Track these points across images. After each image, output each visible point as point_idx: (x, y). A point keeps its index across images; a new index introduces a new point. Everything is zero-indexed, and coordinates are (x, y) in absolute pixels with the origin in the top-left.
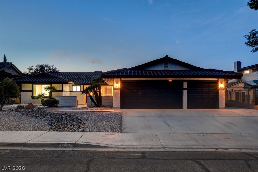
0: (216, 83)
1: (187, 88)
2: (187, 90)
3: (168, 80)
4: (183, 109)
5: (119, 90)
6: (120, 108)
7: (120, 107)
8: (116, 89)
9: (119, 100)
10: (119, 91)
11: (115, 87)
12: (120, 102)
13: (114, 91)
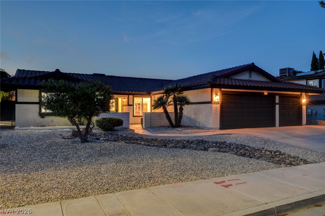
0: (299, 97)
1: (278, 102)
2: (278, 105)
3: (264, 93)
4: (275, 127)
5: (219, 104)
6: (219, 129)
7: (219, 127)
8: (215, 103)
9: (219, 118)
10: (218, 106)
11: (214, 101)
12: (219, 121)
13: (213, 105)
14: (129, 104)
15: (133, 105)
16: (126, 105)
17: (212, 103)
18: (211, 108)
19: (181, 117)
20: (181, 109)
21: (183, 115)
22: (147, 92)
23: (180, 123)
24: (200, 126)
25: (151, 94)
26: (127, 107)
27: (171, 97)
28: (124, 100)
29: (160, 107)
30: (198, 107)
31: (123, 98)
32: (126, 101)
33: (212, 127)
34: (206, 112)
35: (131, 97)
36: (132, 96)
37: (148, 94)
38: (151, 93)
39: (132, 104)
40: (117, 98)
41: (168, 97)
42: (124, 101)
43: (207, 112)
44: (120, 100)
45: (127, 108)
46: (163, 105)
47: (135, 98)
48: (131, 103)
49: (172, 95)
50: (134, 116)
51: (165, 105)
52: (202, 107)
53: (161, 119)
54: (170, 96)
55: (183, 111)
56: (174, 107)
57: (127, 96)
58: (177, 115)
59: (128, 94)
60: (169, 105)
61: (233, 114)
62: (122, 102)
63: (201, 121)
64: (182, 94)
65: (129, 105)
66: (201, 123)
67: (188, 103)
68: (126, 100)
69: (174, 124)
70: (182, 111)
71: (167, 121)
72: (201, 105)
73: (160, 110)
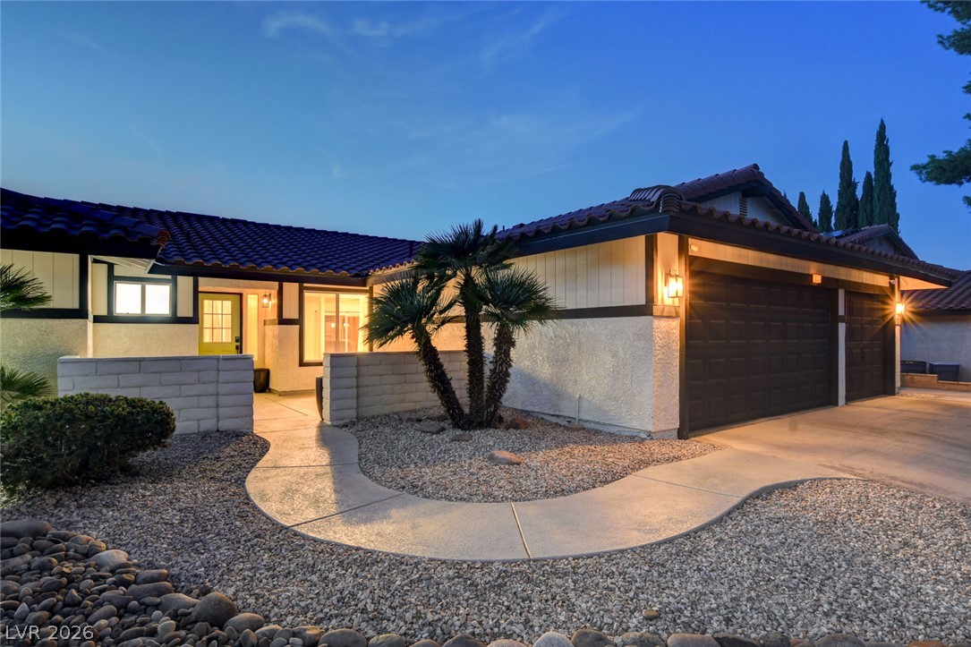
1: (843, 313)
2: (844, 324)
3: (812, 275)
4: (838, 405)
5: (677, 316)
6: (675, 433)
7: (677, 425)
8: (665, 314)
10: (676, 327)
11: (659, 303)
12: (678, 397)
13: (656, 322)
14: (285, 316)
15: (299, 322)
16: (272, 322)
17: (652, 315)
18: (647, 336)
19: (501, 377)
20: (505, 342)
21: (510, 370)
22: (355, 272)
23: (496, 408)
24: (584, 416)
25: (371, 280)
26: (277, 327)
27: (452, 282)
28: (265, 301)
29: (401, 333)
30: (574, 329)
31: (262, 292)
32: (273, 305)
33: (650, 428)
34: (615, 355)
35: (291, 289)
36: (295, 286)
37: (358, 280)
38: (367, 275)
39: (296, 316)
40: (241, 295)
41: (437, 285)
42: (266, 307)
43: (621, 354)
44: (252, 301)
45: (276, 332)
46: (412, 320)
47: (307, 295)
48: (291, 312)
49: (454, 275)
50: (302, 364)
51: (424, 320)
52: (592, 329)
53: (405, 382)
54: (444, 279)
55: (513, 352)
56: (464, 332)
57: (276, 284)
58: (481, 371)
59: (281, 279)
60: (443, 323)
61: (722, 360)
62: (261, 307)
63: (586, 396)
64: (507, 267)
65: (282, 321)
66: (585, 403)
67: (542, 311)
68: (274, 301)
69: (467, 410)
70: (507, 354)
71: (435, 396)
72: (588, 321)
73: (405, 343)
